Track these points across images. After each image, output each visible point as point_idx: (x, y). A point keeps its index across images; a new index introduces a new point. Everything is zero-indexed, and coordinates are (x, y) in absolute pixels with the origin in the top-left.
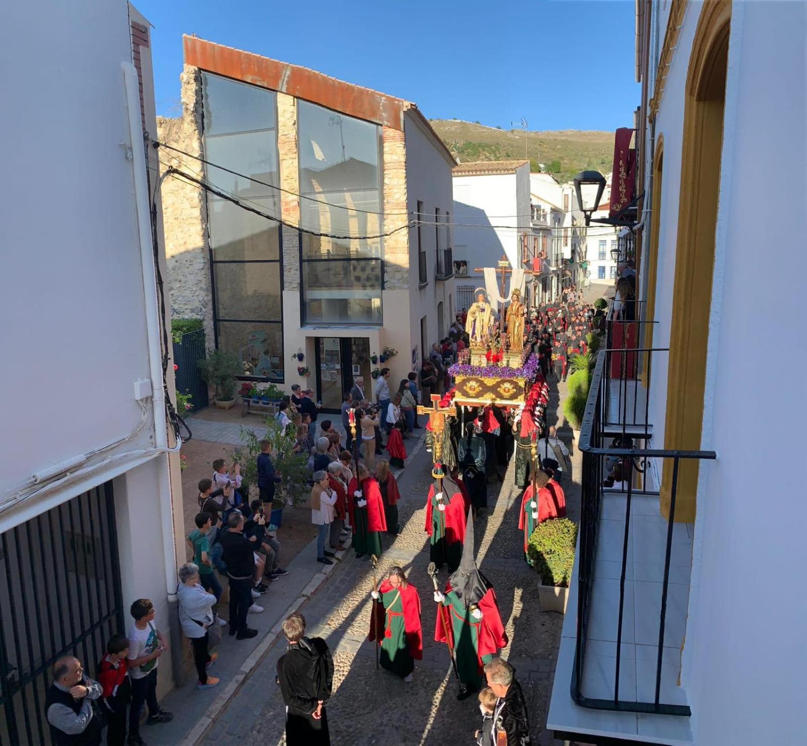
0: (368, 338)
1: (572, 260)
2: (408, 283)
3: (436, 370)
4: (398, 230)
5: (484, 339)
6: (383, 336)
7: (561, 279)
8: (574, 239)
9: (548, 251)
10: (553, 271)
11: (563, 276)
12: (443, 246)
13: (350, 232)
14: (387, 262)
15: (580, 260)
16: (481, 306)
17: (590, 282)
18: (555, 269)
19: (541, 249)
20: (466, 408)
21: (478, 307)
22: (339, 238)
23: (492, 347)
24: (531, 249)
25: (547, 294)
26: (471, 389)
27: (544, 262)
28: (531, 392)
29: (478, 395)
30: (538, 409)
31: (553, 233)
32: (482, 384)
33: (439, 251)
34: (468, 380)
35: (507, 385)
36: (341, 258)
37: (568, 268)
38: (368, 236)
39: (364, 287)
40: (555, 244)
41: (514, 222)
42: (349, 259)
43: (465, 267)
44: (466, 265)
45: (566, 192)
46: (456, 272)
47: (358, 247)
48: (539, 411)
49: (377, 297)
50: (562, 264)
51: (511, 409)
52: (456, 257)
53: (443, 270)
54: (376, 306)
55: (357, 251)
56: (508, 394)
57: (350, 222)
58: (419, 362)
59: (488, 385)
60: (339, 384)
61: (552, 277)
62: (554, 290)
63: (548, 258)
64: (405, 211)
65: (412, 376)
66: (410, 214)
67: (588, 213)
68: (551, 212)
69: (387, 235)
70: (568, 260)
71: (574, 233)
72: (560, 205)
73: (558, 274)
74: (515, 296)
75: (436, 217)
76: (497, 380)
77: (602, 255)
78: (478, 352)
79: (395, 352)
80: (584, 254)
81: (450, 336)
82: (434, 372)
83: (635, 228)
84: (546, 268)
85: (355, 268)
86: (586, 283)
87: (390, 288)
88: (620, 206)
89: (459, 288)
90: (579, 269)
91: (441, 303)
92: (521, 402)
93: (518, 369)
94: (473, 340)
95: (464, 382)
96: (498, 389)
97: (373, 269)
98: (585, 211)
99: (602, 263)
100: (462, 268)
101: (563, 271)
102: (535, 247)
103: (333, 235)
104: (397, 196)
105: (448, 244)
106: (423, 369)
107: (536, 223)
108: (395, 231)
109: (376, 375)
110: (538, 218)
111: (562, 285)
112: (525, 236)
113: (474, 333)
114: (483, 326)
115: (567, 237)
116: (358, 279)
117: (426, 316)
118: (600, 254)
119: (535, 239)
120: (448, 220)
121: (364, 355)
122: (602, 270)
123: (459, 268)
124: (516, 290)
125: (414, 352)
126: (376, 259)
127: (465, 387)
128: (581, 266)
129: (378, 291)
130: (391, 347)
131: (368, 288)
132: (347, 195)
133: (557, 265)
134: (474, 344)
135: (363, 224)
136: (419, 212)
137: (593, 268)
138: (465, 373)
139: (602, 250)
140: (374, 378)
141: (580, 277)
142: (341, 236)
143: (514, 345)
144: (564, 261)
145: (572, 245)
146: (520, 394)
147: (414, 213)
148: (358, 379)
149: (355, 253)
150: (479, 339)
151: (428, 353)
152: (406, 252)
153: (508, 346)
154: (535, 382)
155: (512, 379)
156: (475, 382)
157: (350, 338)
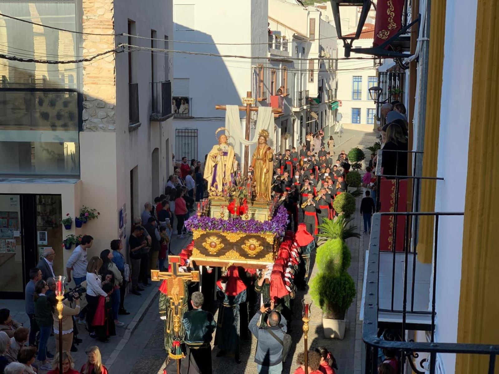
0: (60, 195)
1: (319, 99)
2: (114, 123)
3: (149, 237)
4: (101, 54)
5: (226, 188)
6: (81, 191)
7: (305, 122)
8: (322, 73)
9: (289, 87)
10: (295, 112)
11: (308, 119)
12: (161, 78)
13: (35, 54)
14: (86, 96)
15: (329, 99)
16: (223, 148)
17: (342, 128)
18: (298, 110)
19: (280, 85)
20: (204, 268)
21: (220, 150)
22: (21, 60)
23: (234, 197)
24: (269, 85)
25: (287, 141)
26: (211, 246)
27: (285, 102)
28: (280, 251)
29: (220, 253)
30: (288, 270)
31: (295, 66)
32: (224, 240)
33: (155, 84)
34: (208, 235)
35: (253, 242)
36: (23, 87)
37: (314, 109)
38: (60, 60)
39: (54, 127)
40: (298, 79)
41: (247, 51)
42: (32, 90)
43: (186, 105)
44: (188, 102)
45: (312, 16)
46: (175, 111)
47: (46, 74)
48: (290, 273)
49: (71, 140)
50: (307, 104)
51: (258, 270)
52: (176, 92)
53: (160, 108)
54: (69, 153)
55: (44, 80)
56: (254, 252)
57: (35, 42)
58: (128, 226)
59: (231, 241)
60: (19, 258)
61: (294, 120)
62: (296, 136)
63: (289, 97)
64: (111, 31)
65: (115, 245)
66: (118, 35)
67: (349, 41)
68: (293, 40)
69: (86, 60)
70: (314, 99)
71: (322, 65)
72: (304, 31)
73: (302, 117)
74: (262, 138)
75: (152, 40)
76: (241, 236)
77: (357, 94)
78: (218, 203)
79: (96, 214)
80: (334, 93)
81: (166, 194)
82: (147, 239)
83: (406, 60)
84: (287, 109)
85: (41, 103)
86: (337, 129)
87: (90, 129)
88: (387, 34)
89: (178, 131)
90: (328, 110)
91: (156, 150)
92: (269, 262)
93: (266, 222)
94: (213, 189)
95: (203, 237)
96: (242, 246)
97: (66, 104)
98: (344, 39)
99: (357, 104)
100: (182, 107)
101: (308, 113)
102: (272, 83)
103: (12, 56)
104: (100, 12)
105: (167, 75)
106: (131, 236)
107: (275, 53)
108: (98, 55)
109: (70, 244)
110: (277, 47)
111: (307, 130)
112: (261, 68)
113: (214, 180)
114: (225, 173)
115: (312, 71)
116: (45, 116)
117: (137, 166)
118: (354, 92)
119: (273, 73)
120: (166, 45)
121: (53, 217)
122: (357, 112)
123: (178, 106)
124: (264, 131)
125: (121, 213)
126: (71, 91)
127: (204, 244)
128: (330, 107)
129: (73, 133)
130: (90, 207)
131: (58, 128)
132: (32, 7)
133: (301, 106)
134: (214, 193)
135: (53, 45)
136: (129, 33)
137: (345, 110)
138: (205, 227)
139: (356, 88)
140: (67, 248)
141: (329, 121)
142: (24, 59)
143: (261, 195)
144: (309, 101)
145: (319, 81)
146: (268, 253)
147: (124, 34)
148: (45, 251)
149: (42, 82)
150: (220, 188)
151: (140, 215)
152: (113, 83)
153: (254, 197)
154: (284, 241)
155: (259, 234)
156: (216, 238)
157: (34, 195)
